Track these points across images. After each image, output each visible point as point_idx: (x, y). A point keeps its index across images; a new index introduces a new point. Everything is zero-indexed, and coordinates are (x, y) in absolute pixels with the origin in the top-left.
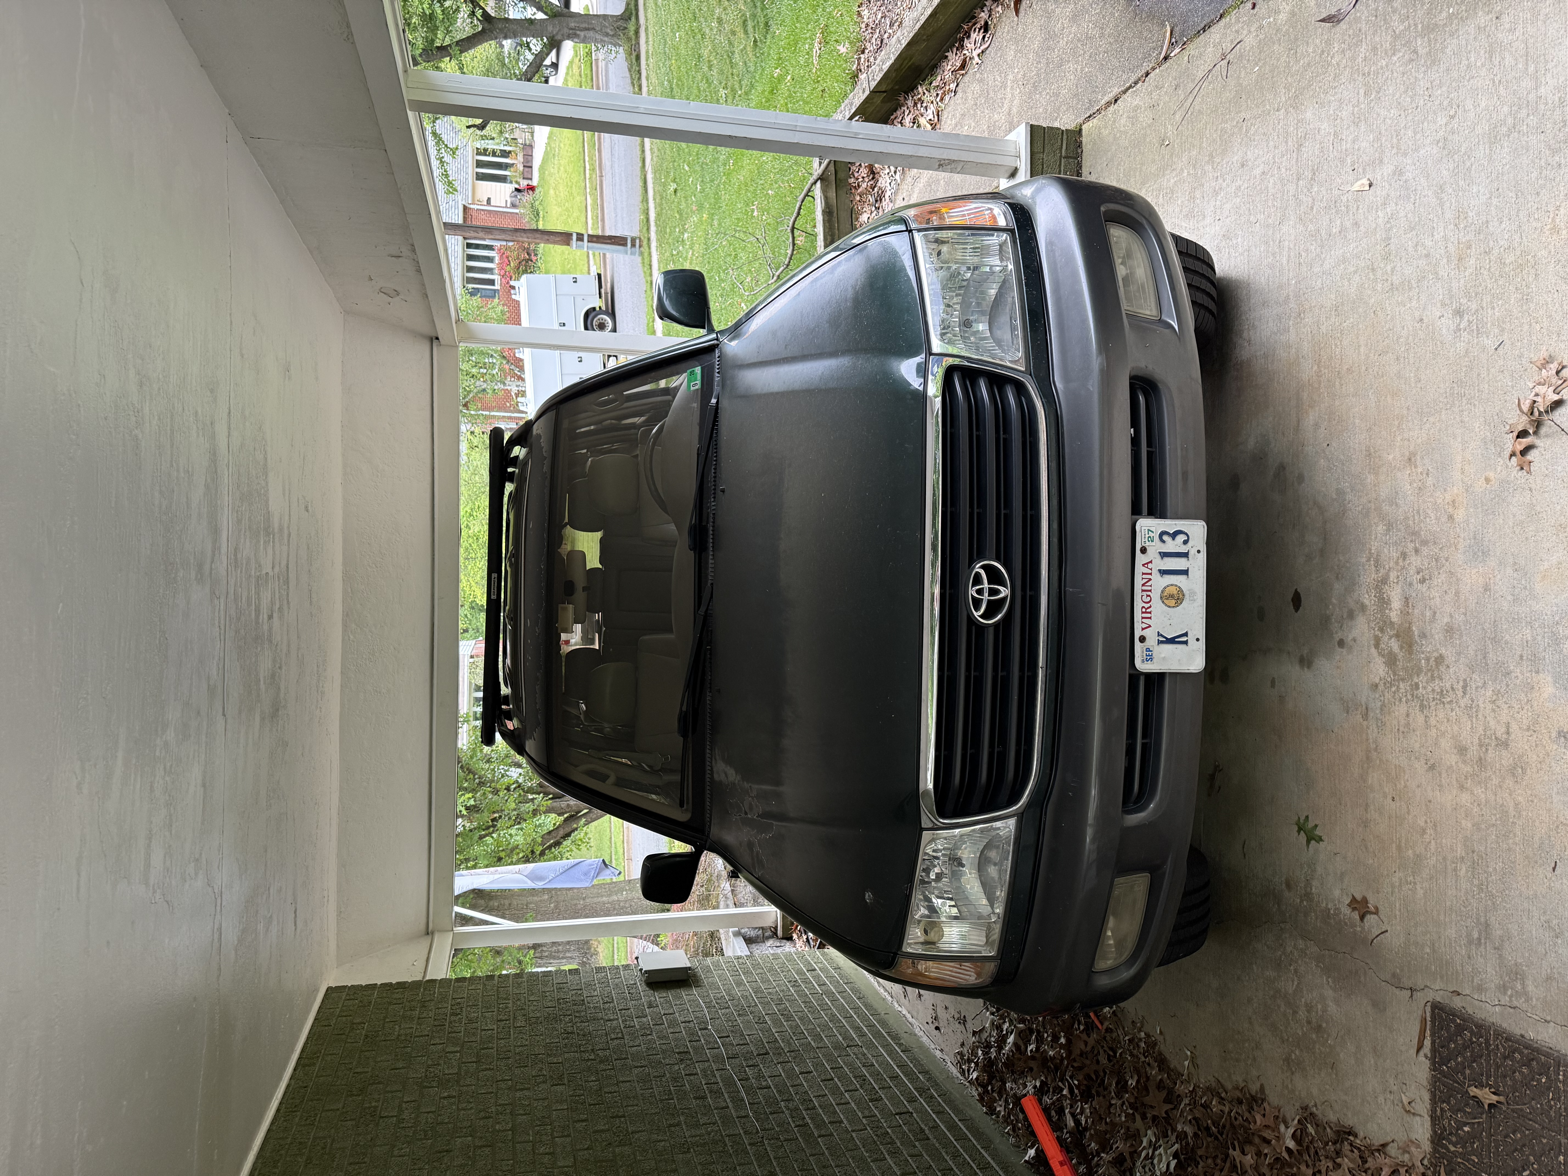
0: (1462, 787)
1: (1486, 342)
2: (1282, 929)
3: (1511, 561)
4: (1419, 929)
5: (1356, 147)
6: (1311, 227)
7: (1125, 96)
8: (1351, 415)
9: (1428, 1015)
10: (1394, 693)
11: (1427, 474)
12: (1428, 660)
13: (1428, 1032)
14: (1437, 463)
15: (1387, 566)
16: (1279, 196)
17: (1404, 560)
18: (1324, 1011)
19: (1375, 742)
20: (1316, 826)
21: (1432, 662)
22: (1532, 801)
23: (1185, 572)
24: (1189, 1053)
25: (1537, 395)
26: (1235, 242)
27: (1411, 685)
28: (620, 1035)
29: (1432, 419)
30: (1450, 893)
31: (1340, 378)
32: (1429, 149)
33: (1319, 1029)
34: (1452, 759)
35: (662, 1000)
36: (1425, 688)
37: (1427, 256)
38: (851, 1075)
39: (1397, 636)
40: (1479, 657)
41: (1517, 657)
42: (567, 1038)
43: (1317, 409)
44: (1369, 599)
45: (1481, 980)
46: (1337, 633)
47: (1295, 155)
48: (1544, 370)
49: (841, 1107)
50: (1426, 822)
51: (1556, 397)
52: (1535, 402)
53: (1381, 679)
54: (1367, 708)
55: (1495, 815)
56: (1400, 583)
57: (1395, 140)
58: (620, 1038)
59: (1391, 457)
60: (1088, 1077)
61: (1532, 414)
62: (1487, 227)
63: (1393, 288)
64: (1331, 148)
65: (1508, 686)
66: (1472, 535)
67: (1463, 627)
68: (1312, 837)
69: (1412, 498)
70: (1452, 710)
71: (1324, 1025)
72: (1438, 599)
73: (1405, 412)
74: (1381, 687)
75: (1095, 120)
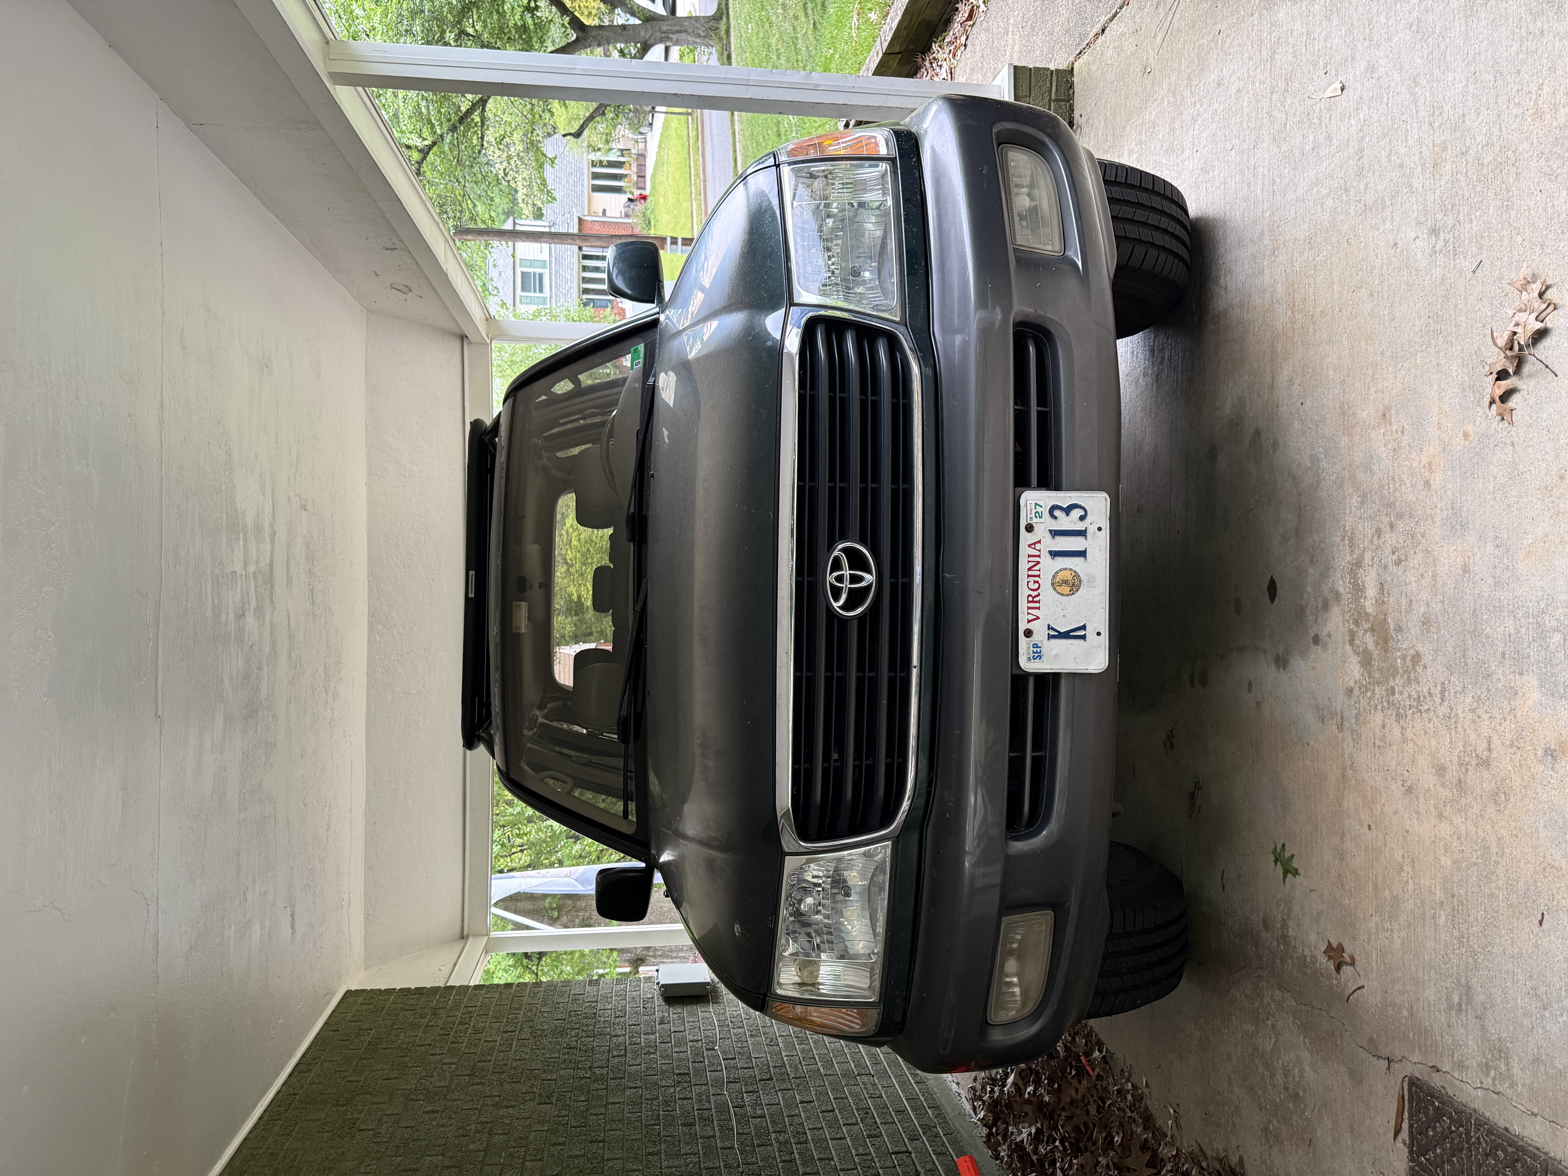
0: (1440, 816)
1: (1463, 264)
2: (1259, 976)
3: (1492, 534)
4: (1398, 987)
5: (1329, 45)
6: (1285, 147)
7: (1111, 24)
8: (1325, 367)
9: (1406, 1092)
10: (1370, 699)
11: (1403, 432)
12: (1404, 659)
13: (1406, 1115)
14: (1412, 418)
15: (1361, 546)
16: (1253, 115)
17: (1379, 537)
18: (1301, 1077)
19: (1351, 757)
20: (1292, 856)
21: (1409, 662)
22: (1516, 836)
23: (1082, 554)
24: (1172, 1111)
25: (1517, 324)
26: (1211, 174)
27: (1387, 690)
28: (622, 1053)
29: (1406, 365)
30: (1428, 945)
31: (1314, 323)
32: (1402, 36)
33: (1296, 1097)
34: (1429, 780)
35: (675, 1016)
36: (1401, 693)
37: (1401, 166)
38: (854, 1107)
39: (1372, 630)
40: (1458, 655)
41: (1499, 655)
42: (568, 1053)
43: (1291, 361)
44: (1343, 586)
45: (1462, 1055)
46: (1312, 626)
47: (1268, 65)
48: (1524, 293)
49: (834, 1142)
50: (1403, 856)
51: (1539, 326)
52: (1515, 333)
53: (1355, 683)
54: (1342, 717)
55: (1476, 851)
56: (1375, 566)
57: (1367, 31)
58: (622, 1056)
59: (1365, 414)
60: (1077, 1129)
61: (1511, 349)
62: (1464, 121)
63: (1367, 209)
64: (1304, 50)
65: (1489, 690)
66: (1449, 503)
67: (1440, 618)
68: (1289, 870)
69: (1387, 462)
70: (1430, 720)
71: (1301, 1093)
72: (1414, 584)
73: (1379, 358)
74: (1356, 692)
75: (1085, 56)
